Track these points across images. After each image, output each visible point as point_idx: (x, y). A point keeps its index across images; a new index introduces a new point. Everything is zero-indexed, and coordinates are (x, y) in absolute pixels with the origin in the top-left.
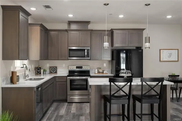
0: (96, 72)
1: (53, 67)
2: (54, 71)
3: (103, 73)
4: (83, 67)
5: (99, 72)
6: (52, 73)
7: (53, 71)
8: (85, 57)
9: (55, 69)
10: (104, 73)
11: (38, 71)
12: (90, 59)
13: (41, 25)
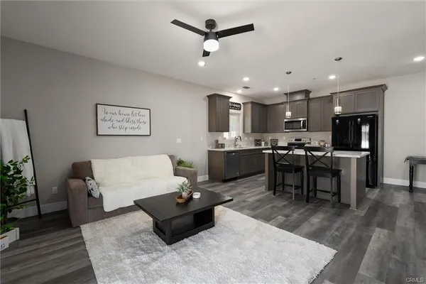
1: (274, 140)
2: (274, 143)
4: (302, 140)
8: (301, 129)
11: (258, 142)
12: (308, 130)
13: (252, 103)
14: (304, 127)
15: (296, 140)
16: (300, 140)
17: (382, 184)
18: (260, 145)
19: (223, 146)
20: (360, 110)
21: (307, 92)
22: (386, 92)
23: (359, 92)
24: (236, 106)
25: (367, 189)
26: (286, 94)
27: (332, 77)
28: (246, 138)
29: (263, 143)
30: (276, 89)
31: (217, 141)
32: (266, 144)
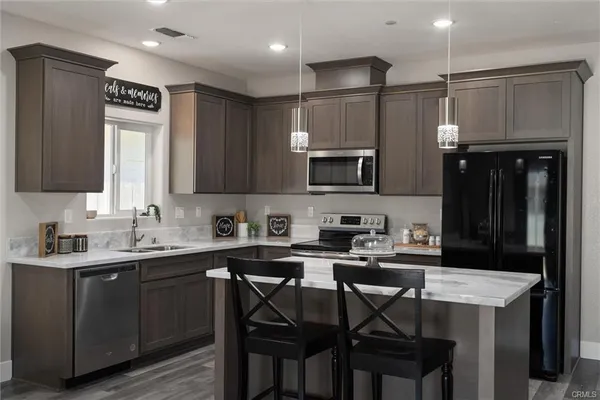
0: (405, 240)
1: (278, 218)
2: (281, 229)
3: (425, 243)
4: (362, 221)
5: (413, 241)
6: (275, 235)
7: (278, 229)
8: (357, 184)
9: (283, 222)
10: (431, 243)
11: (224, 226)
12: (377, 191)
13: (199, 88)
14: (366, 180)
15: (345, 220)
16: (356, 220)
17: (577, 361)
18: (233, 234)
19: (78, 244)
20: (520, 135)
21: (377, 66)
22: (589, 82)
23: (517, 79)
24: (142, 98)
25: (535, 385)
26: (315, 67)
27: (443, 24)
28: (180, 213)
29: (243, 228)
30: (277, 48)
31: (54, 226)
32: (254, 230)
